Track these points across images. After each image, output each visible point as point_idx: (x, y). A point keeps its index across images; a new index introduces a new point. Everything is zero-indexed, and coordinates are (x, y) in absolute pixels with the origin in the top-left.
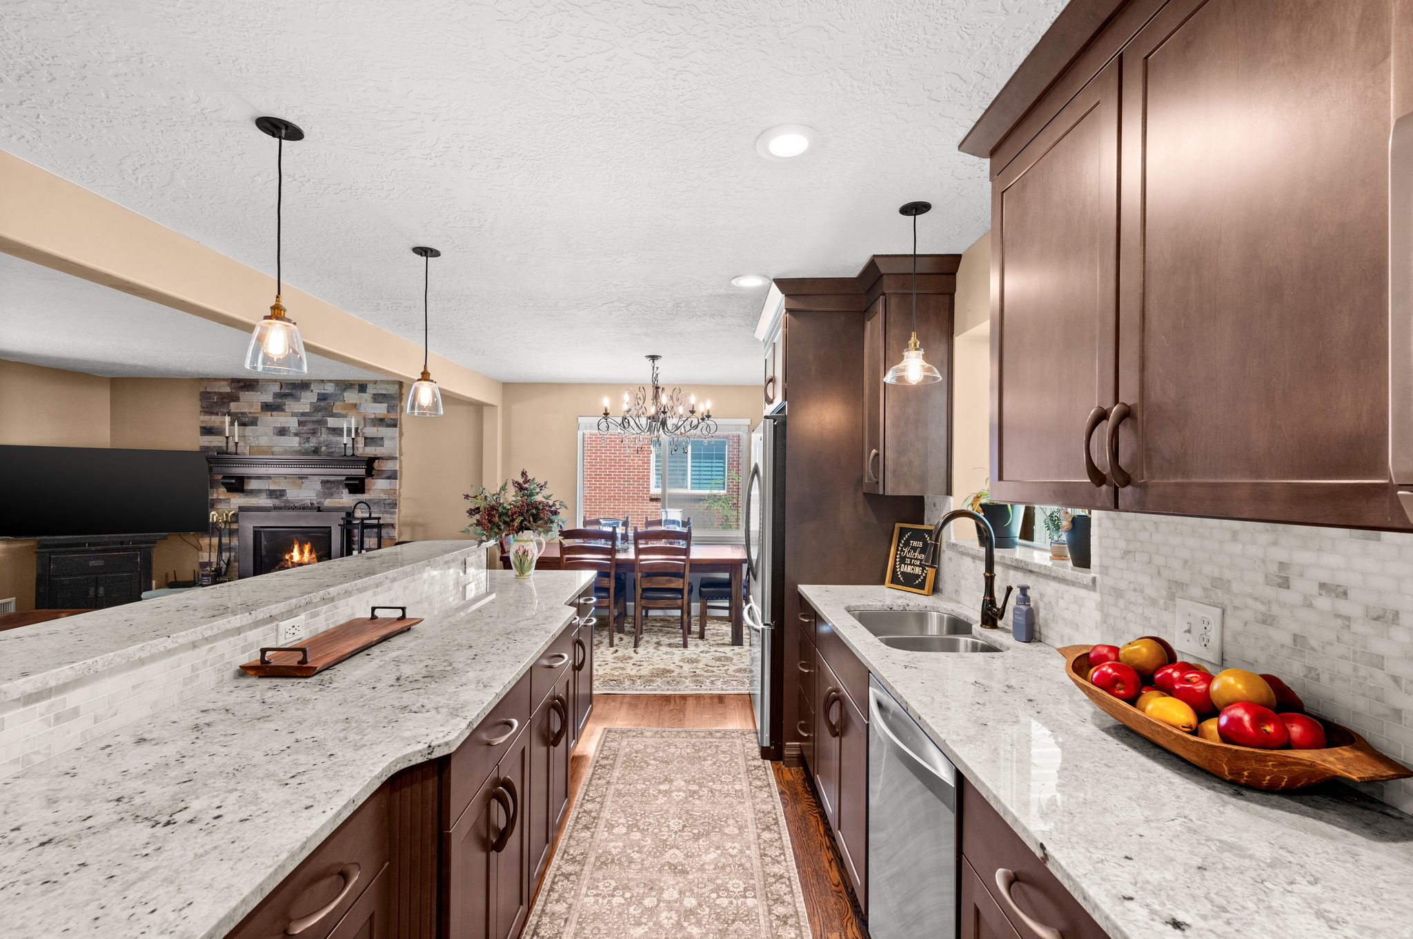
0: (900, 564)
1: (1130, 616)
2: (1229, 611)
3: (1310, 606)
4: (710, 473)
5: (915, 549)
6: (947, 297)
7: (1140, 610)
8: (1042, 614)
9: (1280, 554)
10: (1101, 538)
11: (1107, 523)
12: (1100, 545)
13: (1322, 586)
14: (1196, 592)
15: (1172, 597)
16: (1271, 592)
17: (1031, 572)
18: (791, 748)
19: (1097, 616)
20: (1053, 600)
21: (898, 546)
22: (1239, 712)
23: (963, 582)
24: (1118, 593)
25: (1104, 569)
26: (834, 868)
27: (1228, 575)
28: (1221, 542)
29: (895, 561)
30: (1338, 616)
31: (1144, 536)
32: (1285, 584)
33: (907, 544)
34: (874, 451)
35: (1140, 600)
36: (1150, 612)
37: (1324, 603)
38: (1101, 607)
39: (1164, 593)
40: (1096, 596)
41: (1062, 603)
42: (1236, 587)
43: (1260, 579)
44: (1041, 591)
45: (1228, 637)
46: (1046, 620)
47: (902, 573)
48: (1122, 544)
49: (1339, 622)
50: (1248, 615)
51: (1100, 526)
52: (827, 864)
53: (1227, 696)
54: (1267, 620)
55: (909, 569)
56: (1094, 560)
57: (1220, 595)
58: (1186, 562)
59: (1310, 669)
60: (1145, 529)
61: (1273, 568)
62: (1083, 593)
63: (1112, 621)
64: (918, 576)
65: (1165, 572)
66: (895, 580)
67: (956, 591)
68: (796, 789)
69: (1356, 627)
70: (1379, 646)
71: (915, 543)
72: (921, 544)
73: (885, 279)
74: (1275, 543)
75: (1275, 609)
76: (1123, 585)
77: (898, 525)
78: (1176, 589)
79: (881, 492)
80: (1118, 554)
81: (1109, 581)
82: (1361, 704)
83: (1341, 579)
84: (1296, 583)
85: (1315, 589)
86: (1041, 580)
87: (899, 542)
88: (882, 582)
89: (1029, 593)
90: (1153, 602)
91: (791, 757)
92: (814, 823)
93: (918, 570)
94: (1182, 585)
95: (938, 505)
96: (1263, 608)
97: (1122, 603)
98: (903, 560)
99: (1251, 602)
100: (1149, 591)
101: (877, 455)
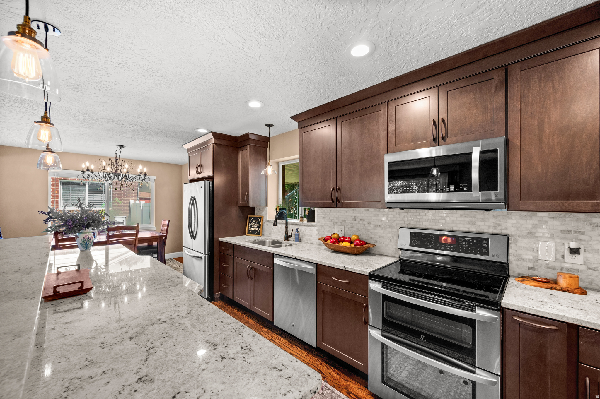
0: (250, 228)
1: (325, 231)
2: (346, 226)
3: (359, 223)
4: (101, 199)
5: (255, 223)
6: (265, 149)
7: (327, 229)
8: (301, 235)
9: (354, 215)
10: (317, 215)
11: (319, 211)
12: (317, 216)
13: (361, 219)
14: (339, 224)
15: (334, 225)
16: (353, 222)
17: (297, 225)
18: (217, 295)
19: (317, 232)
20: (304, 231)
21: (249, 222)
22: (357, 242)
23: (272, 231)
24: (322, 226)
25: (319, 222)
26: (250, 320)
27: (345, 219)
28: (344, 213)
29: (248, 227)
30: (363, 224)
31: (328, 213)
32: (355, 220)
33: (252, 222)
34: (247, 193)
35: (327, 227)
36: (330, 229)
37: (361, 222)
38: (318, 230)
39: (332, 225)
40: (316, 228)
41: (307, 231)
42: (347, 222)
43: (351, 219)
44: (302, 229)
45: (345, 231)
46: (302, 236)
47: (251, 231)
48: (323, 216)
49: (363, 225)
50: (349, 226)
51: (317, 212)
52: (248, 320)
53: (354, 239)
54: (352, 227)
55: (254, 229)
56: (316, 220)
57: (344, 224)
58: (337, 218)
59: (359, 234)
60: (328, 212)
61: (353, 217)
62: (313, 228)
63: (320, 233)
64: (257, 231)
65: (333, 221)
66: (249, 233)
67: (270, 234)
68: (224, 306)
69: (366, 226)
70: (369, 228)
71: (255, 221)
72: (257, 221)
73: (250, 141)
74: (353, 213)
75: (354, 225)
76: (323, 225)
77: (249, 216)
78: (335, 223)
79: (249, 206)
80: (322, 218)
81: (319, 224)
82: (366, 238)
83: (364, 218)
84: (357, 220)
85: (360, 220)
86: (300, 226)
87: (249, 221)
88: (244, 234)
89: (298, 230)
90: (330, 227)
91: (217, 298)
92: (236, 312)
93: (257, 229)
94: (336, 223)
95: (261, 209)
96: (351, 225)
97: (323, 229)
98: (251, 227)
99: (349, 224)
100: (329, 225)
101: (248, 194)
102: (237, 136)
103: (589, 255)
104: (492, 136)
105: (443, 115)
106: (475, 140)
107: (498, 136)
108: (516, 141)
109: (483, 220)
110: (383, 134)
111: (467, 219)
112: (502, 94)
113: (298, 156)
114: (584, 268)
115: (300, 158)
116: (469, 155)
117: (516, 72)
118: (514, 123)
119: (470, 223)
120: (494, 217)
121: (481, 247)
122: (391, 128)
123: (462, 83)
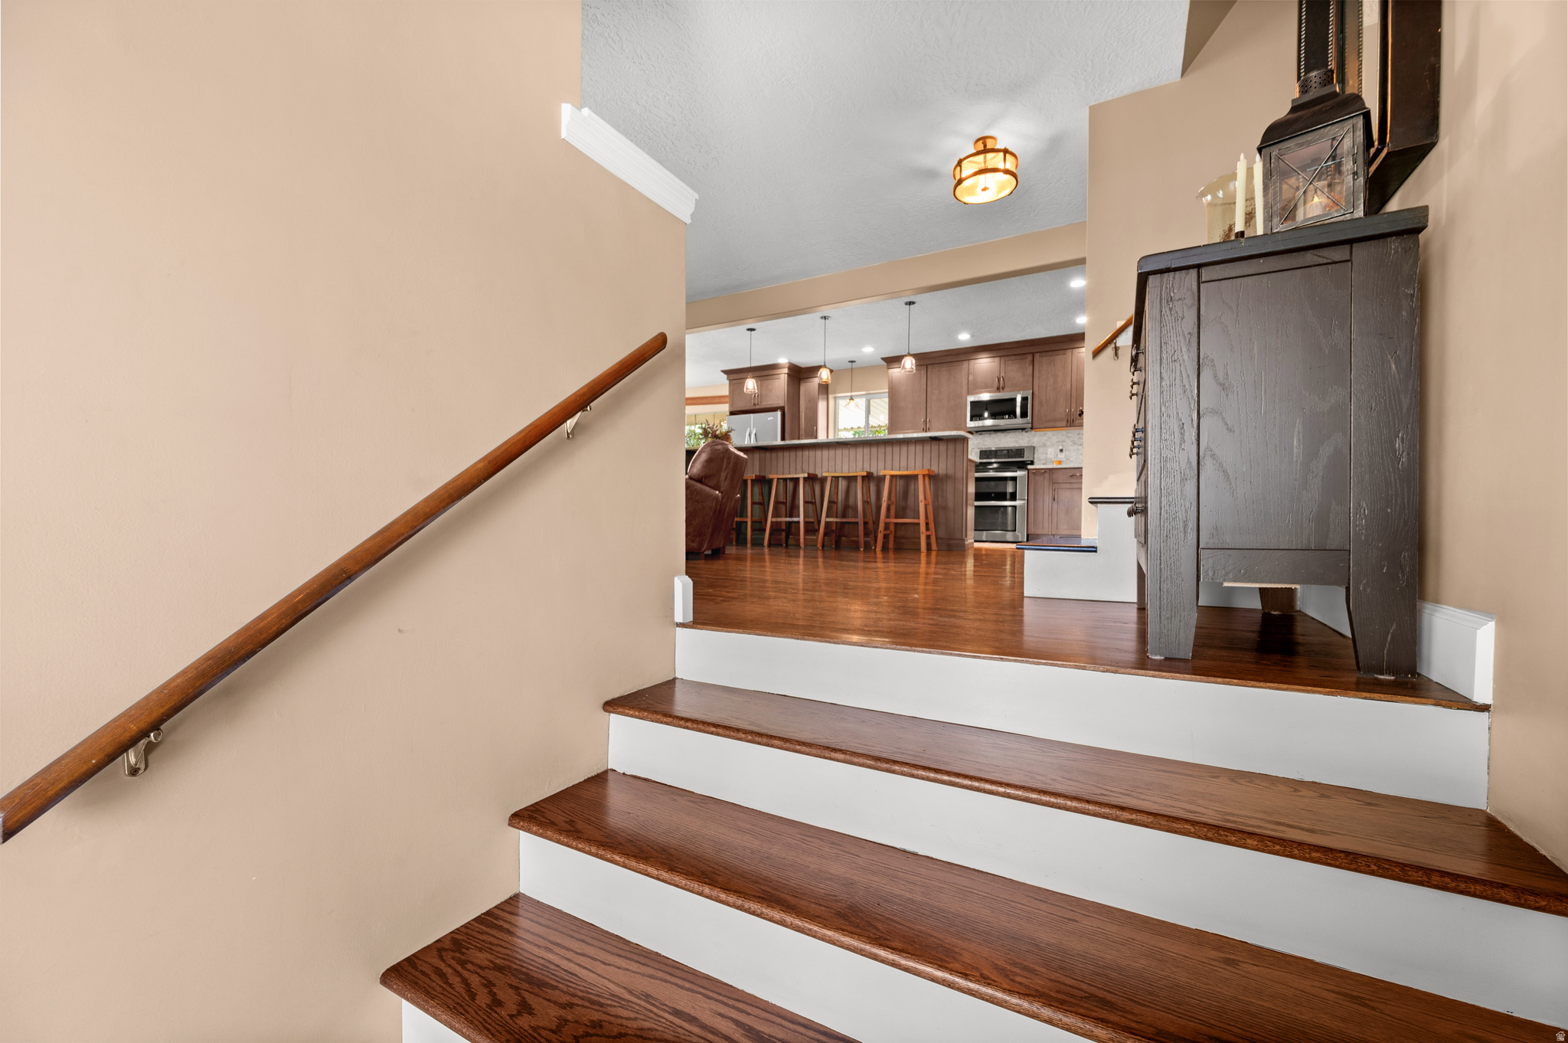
102: (803, 366)
103: (1067, 452)
104: (1026, 390)
105: (1003, 374)
106: (1019, 391)
107: (1029, 389)
108: (1036, 393)
109: (1022, 439)
110: (965, 382)
111: (1014, 440)
112: (1031, 368)
113: (887, 390)
114: (1064, 459)
115: (889, 392)
116: (1014, 400)
117: (1037, 356)
118: (1036, 383)
119: (1016, 442)
120: (1028, 437)
121: (1021, 454)
122: (971, 378)
123: (1013, 357)
